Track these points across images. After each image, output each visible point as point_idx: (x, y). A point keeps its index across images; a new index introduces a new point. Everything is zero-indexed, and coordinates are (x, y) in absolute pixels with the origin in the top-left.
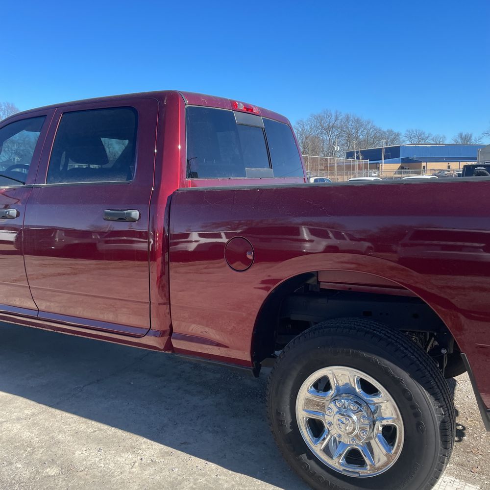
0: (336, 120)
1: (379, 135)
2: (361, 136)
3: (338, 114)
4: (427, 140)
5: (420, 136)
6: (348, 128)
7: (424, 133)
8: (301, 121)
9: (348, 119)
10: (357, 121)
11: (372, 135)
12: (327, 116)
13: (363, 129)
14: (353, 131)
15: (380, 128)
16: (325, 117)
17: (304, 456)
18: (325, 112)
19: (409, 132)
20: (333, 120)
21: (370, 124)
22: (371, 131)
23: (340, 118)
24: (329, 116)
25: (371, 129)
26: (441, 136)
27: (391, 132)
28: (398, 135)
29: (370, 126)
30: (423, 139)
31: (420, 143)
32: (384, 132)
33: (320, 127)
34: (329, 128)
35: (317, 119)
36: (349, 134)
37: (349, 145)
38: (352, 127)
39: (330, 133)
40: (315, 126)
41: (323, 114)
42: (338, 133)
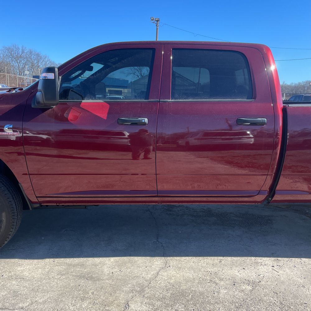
0: (23, 52)
2: (41, 66)
3: (24, 48)
6: (31, 59)
9: (31, 52)
10: (38, 55)
13: (42, 61)
14: (36, 61)
15: (54, 61)
16: (14, 49)
18: (14, 46)
20: (21, 52)
22: (48, 63)
23: (26, 51)
24: (17, 49)
25: (47, 61)
29: (47, 59)
33: (11, 57)
34: (18, 58)
35: (8, 51)
36: (32, 63)
37: (32, 71)
38: (34, 58)
39: (19, 61)
40: (7, 55)
41: (12, 47)
42: (24, 62)
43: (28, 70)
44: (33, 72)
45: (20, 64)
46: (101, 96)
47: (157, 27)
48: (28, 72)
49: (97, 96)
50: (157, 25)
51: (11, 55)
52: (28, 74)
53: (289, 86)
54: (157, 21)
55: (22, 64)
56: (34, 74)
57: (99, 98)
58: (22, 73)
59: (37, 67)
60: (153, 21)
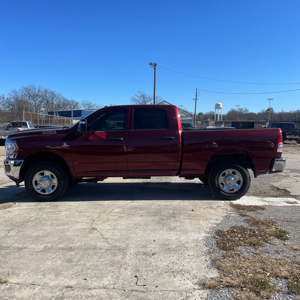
0: (39, 91)
1: (66, 103)
2: (55, 103)
3: (40, 88)
4: (94, 107)
5: (89, 105)
6: (47, 97)
7: (92, 103)
8: (15, 90)
9: (46, 91)
10: (52, 93)
11: (62, 102)
12: (33, 89)
13: (56, 98)
14: (50, 99)
15: (66, 98)
16: (31, 89)
17: (221, 191)
19: (83, 102)
20: (37, 91)
21: (60, 96)
22: (61, 100)
23: (42, 90)
24: (34, 89)
25: (61, 98)
26: (101, 105)
27: (73, 101)
28: (77, 103)
30: (91, 106)
31: (90, 108)
32: (69, 101)
33: (29, 96)
34: (35, 96)
35: (26, 90)
36: (47, 101)
37: (47, 107)
38: (49, 96)
39: (35, 100)
40: (25, 94)
41: (30, 87)
42: (40, 100)
43: (44, 107)
44: (48, 109)
45: (36, 102)
46: (105, 129)
47: (155, 70)
48: (44, 109)
49: (103, 129)
50: (154, 69)
51: (29, 94)
52: (44, 110)
53: (287, 113)
54: (155, 65)
55: (38, 102)
56: (49, 110)
57: (104, 130)
58: (38, 110)
59: (52, 104)
60: (151, 66)
